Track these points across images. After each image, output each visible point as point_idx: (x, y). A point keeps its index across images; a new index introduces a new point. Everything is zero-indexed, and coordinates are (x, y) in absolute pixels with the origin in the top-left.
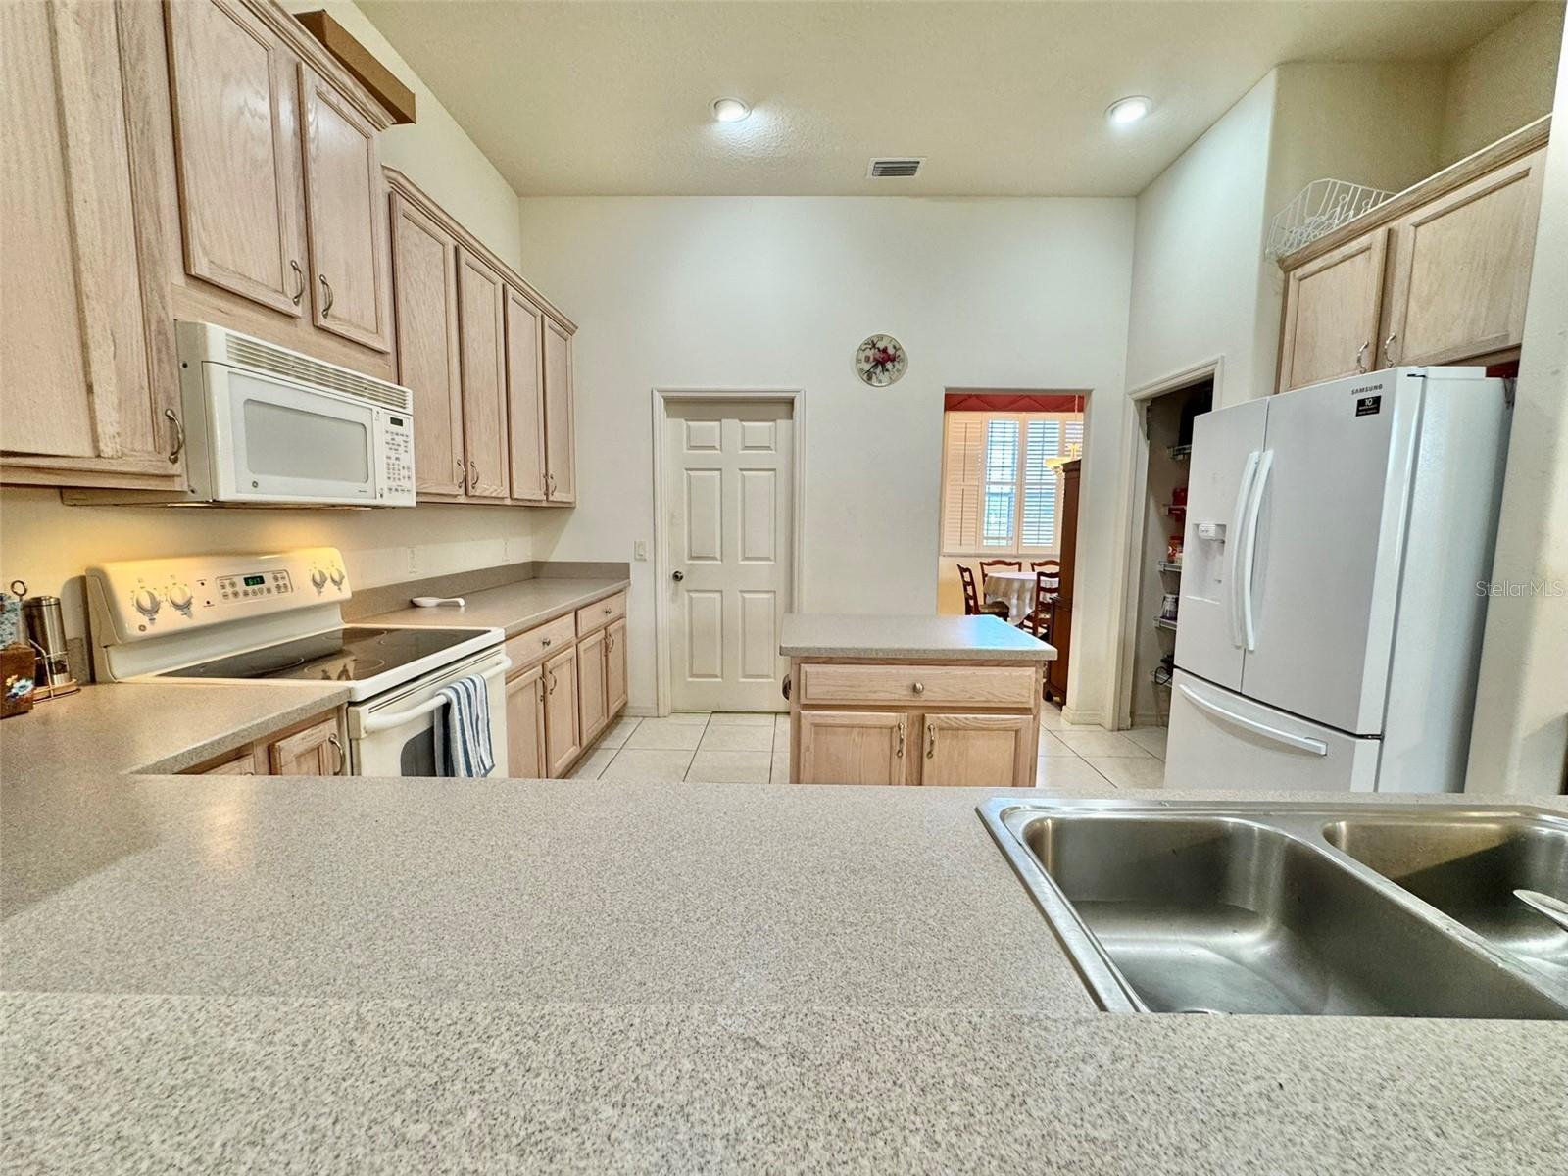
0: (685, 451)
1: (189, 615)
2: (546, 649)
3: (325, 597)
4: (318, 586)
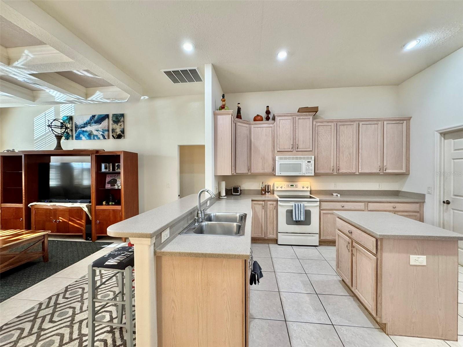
0: (453, 151)
1: (282, 188)
2: (343, 208)
3: (304, 189)
4: (303, 187)
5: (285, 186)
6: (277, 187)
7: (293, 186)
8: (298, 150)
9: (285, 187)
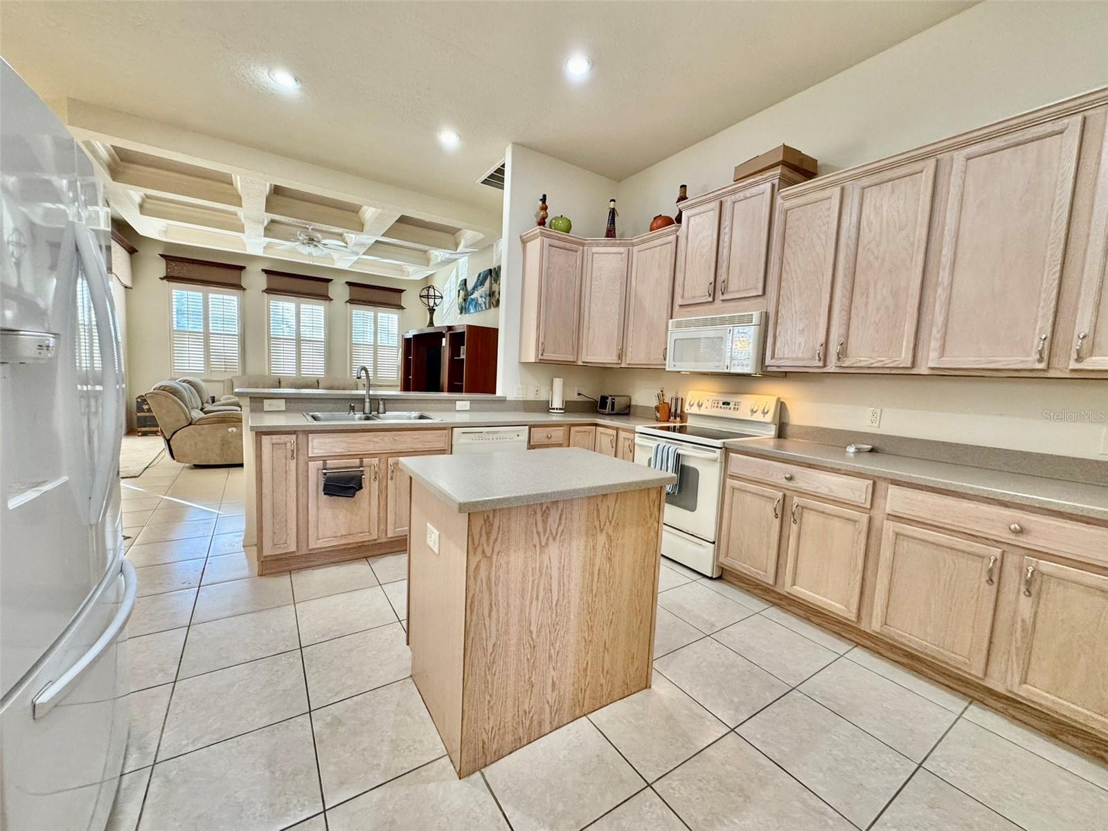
1: (701, 409)
2: (790, 484)
3: (755, 418)
4: (753, 412)
5: (709, 404)
6: (691, 406)
7: (728, 404)
8: (726, 297)
9: (709, 407)
